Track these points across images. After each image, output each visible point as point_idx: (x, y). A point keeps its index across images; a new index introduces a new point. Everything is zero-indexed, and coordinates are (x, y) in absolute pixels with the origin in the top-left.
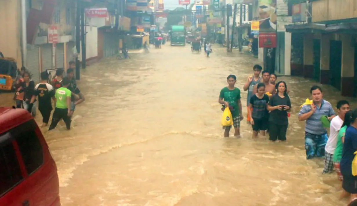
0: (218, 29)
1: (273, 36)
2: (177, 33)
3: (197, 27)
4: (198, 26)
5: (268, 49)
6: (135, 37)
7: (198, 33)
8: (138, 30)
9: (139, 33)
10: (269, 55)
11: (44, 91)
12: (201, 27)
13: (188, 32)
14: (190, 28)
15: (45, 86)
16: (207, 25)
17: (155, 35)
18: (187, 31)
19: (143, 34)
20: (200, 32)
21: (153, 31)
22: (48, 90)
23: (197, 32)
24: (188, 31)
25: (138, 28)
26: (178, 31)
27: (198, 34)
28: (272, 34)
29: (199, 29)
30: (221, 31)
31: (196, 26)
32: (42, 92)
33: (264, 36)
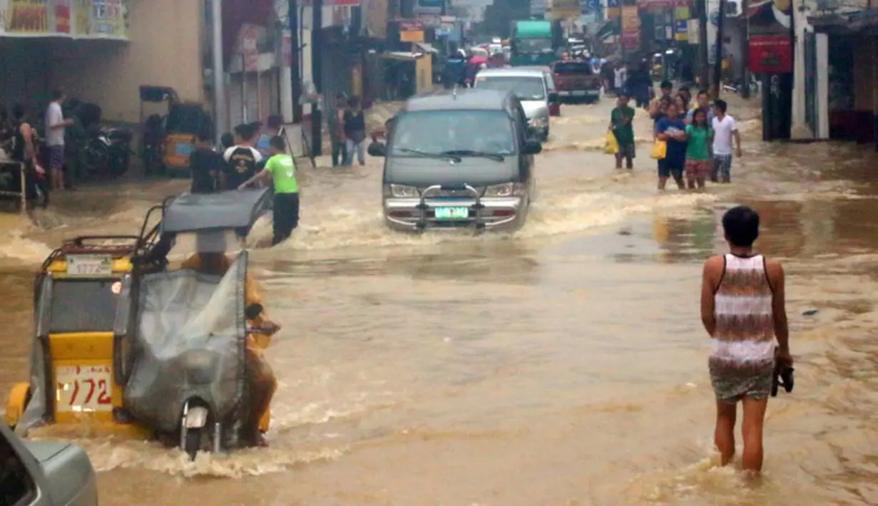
0: (677, 27)
1: (782, 43)
2: (532, 43)
3: (606, 17)
4: (609, 17)
5: (771, 76)
6: (393, 60)
7: (610, 40)
8: (404, 37)
9: (407, 47)
10: (774, 89)
11: (246, 161)
12: (620, 18)
13: (571, 40)
14: (580, 23)
15: (249, 153)
16: (643, 13)
17: (449, 53)
18: (566, 35)
19: (419, 49)
20: (618, 37)
21: (442, 38)
22: (254, 161)
23: (606, 38)
24: (571, 36)
25: (405, 29)
26: (534, 36)
27: (609, 45)
28: (780, 39)
29: (614, 26)
30: (686, 32)
31: (601, 16)
32: (242, 162)
33: (761, 44)
